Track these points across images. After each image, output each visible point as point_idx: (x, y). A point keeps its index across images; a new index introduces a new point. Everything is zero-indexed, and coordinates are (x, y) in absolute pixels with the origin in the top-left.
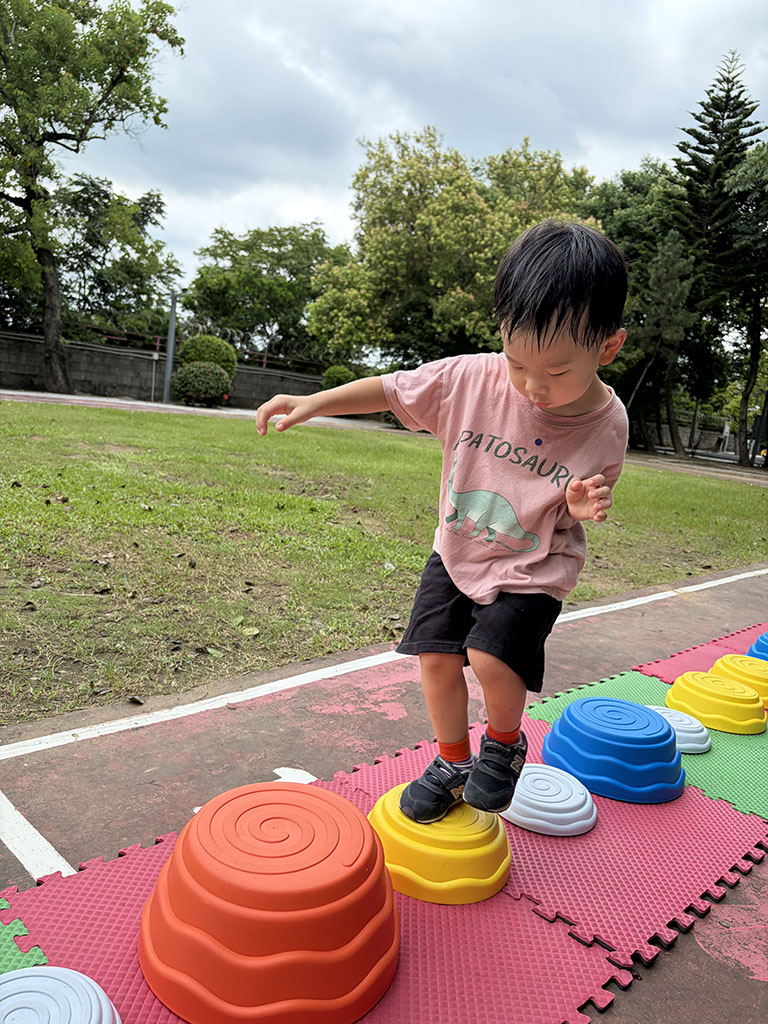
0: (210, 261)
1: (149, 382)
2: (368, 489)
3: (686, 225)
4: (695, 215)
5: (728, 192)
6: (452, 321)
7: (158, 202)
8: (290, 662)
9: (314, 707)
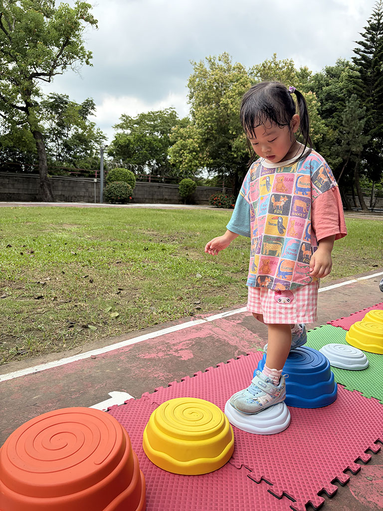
0: (120, 131)
1: (93, 193)
2: (196, 238)
3: (361, 91)
4: (365, 86)
7: (92, 104)
8: (133, 330)
9: (140, 356)
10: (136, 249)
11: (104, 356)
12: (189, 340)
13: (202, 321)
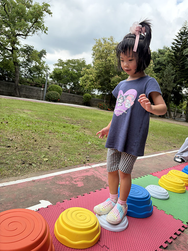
0: (57, 67)
1: (40, 95)
2: (90, 123)
3: (174, 62)
4: (176, 60)
5: (184, 54)
6: (115, 83)
7: (45, 52)
8: (54, 169)
9: (57, 182)
10: (59, 126)
11: (39, 181)
12: (82, 176)
13: (89, 167)
